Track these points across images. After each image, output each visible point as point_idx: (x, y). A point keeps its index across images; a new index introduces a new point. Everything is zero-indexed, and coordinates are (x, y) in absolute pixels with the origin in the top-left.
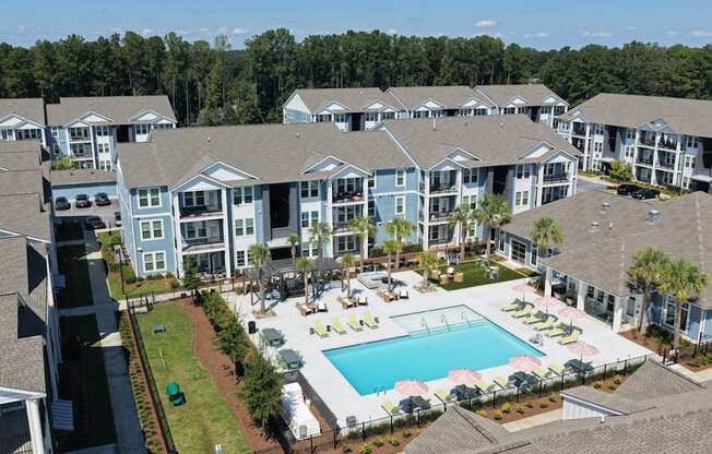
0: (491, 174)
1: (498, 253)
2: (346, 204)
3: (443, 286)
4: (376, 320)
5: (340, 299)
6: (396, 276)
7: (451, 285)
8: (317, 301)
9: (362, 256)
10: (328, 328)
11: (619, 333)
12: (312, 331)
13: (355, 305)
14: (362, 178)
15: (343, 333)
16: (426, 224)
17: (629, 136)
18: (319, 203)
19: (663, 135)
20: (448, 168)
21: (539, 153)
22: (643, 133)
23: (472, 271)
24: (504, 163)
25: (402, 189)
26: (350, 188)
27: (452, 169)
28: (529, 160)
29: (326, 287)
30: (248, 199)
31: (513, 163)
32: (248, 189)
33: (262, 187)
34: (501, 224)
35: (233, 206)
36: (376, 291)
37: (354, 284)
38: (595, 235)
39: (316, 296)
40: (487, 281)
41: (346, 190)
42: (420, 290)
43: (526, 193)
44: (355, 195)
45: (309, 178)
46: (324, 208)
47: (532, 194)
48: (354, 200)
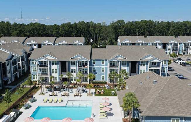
0: (130, 64)
3: (96, 95)
4: (62, 100)
11: (123, 119)
12: (44, 100)
14: (87, 61)
18: (76, 67)
21: (149, 58)
25: (104, 65)
30: (56, 64)
32: (55, 62)
33: (59, 61)
35: (52, 66)
41: (85, 64)
43: (144, 70)
45: (73, 60)
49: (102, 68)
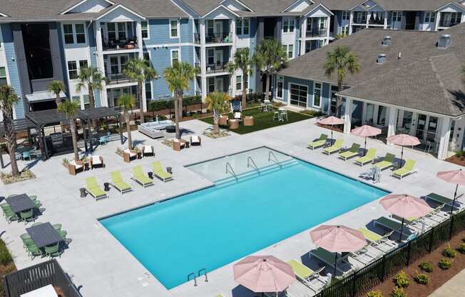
1: (276, 100)
2: (119, 51)
3: (234, 131)
4: (169, 170)
5: (119, 152)
6: (183, 125)
7: (242, 129)
8: (90, 156)
9: (142, 110)
10: (107, 187)
11: (446, 160)
12: (84, 193)
13: (139, 156)
14: (135, 23)
15: (128, 190)
16: (204, 75)
17: (344, 18)
19: (372, 13)
20: (222, 16)
21: (301, 8)
22: (355, 13)
23: (258, 116)
24: (273, 14)
25: (177, 41)
26: (122, 35)
27: (226, 18)
28: (293, 13)
29: (102, 139)
31: (280, 15)
33: (12, 28)
34: (278, 70)
36: (161, 140)
37: (136, 135)
38: (385, 66)
39: (90, 151)
40: (276, 123)
42: (211, 135)
43: (291, 46)
44: (128, 43)
45: (73, 20)
46: (94, 56)
47: (296, 47)
48: (127, 48)
49: (172, 50)
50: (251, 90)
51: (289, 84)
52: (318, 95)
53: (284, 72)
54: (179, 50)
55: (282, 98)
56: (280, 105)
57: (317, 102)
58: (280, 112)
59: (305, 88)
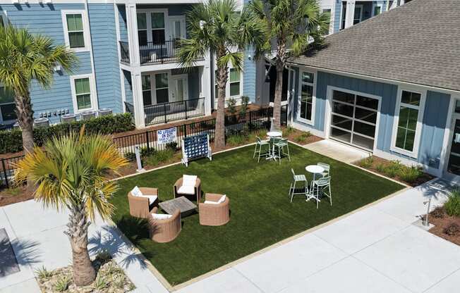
49: (64, 13)
50: (245, 99)
51: (330, 90)
52: (408, 119)
53: (319, 62)
54: (84, 13)
55: (312, 122)
56: (307, 137)
57: (405, 141)
58: (310, 176)
59: (374, 103)
